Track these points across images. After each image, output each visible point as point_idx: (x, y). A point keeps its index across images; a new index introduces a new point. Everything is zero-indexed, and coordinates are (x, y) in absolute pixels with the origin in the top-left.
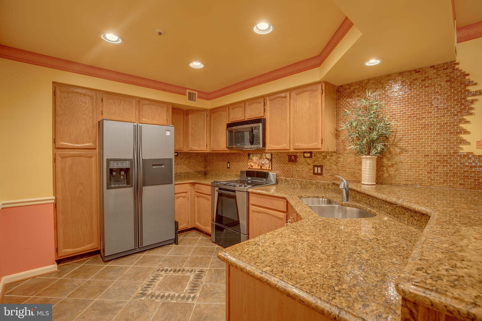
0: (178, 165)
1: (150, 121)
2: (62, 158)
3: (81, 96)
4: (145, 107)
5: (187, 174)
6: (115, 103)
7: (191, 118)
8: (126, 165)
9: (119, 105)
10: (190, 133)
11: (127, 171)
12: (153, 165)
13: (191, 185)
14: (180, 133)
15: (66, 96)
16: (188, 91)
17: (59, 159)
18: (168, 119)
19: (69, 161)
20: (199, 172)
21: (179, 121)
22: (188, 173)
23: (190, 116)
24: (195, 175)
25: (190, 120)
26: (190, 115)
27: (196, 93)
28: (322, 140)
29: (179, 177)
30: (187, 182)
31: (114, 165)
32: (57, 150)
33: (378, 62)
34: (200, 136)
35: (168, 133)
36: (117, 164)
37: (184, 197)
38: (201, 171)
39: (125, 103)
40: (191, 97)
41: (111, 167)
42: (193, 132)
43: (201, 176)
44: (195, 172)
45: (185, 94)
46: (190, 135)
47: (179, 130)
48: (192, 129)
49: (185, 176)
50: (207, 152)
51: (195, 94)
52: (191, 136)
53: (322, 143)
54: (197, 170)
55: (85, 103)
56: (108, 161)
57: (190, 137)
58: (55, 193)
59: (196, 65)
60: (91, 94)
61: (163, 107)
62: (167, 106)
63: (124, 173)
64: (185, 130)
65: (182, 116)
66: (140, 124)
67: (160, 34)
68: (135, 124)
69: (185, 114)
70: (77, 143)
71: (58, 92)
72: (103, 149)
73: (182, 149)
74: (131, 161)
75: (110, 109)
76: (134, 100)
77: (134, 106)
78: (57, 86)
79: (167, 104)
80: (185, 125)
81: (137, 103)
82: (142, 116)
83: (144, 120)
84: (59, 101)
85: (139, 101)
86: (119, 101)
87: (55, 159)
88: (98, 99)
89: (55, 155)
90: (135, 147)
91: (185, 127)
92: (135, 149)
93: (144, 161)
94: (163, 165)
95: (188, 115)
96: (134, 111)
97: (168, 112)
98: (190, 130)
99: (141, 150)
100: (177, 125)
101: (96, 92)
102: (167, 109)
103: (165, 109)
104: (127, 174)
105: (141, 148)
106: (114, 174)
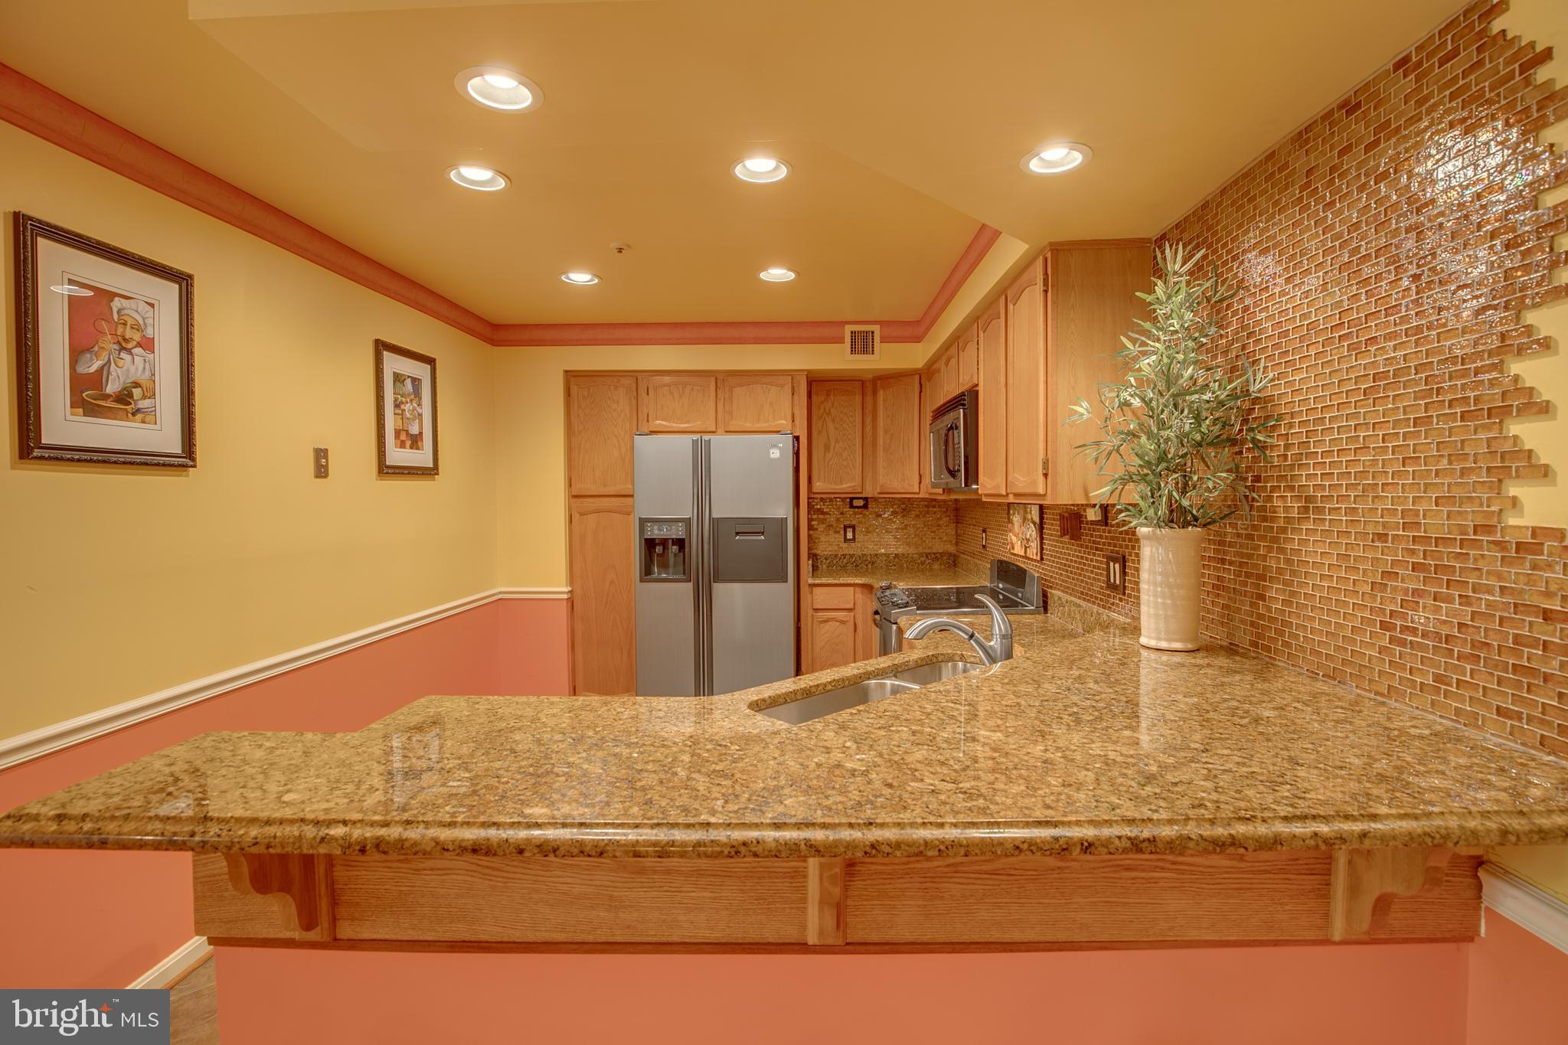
0: (870, 532)
1: (749, 426)
2: (582, 514)
3: (611, 390)
4: (737, 391)
5: (897, 560)
6: (672, 394)
7: (884, 400)
8: (678, 532)
9: (680, 397)
10: (882, 442)
11: (680, 543)
12: (737, 534)
13: (865, 590)
14: (855, 445)
15: (586, 394)
16: (848, 329)
17: (576, 517)
18: (797, 413)
19: (592, 519)
20: (937, 557)
21: (851, 413)
22: (897, 556)
23: (881, 395)
24: (923, 563)
25: (881, 407)
26: (881, 391)
27: (876, 328)
28: (1046, 464)
29: (870, 566)
30: (849, 582)
31: (655, 532)
32: (574, 500)
33: (1076, 159)
34: (903, 450)
35: (775, 454)
36: (659, 530)
37: (842, 622)
38: (942, 554)
39: (692, 389)
40: (862, 344)
41: (648, 535)
43: (942, 567)
44: (921, 555)
45: (840, 340)
46: (882, 448)
47: (849, 437)
48: (886, 431)
49: (887, 566)
50: (920, 496)
51: (873, 333)
52: (884, 450)
53: (1046, 475)
54: (929, 548)
55: (618, 402)
56: (643, 521)
57: (880, 453)
58: (571, 580)
59: (777, 274)
60: (626, 382)
61: (782, 386)
62: (792, 379)
63: (675, 547)
64: (870, 434)
65: (858, 398)
66: (706, 437)
67: (620, 250)
68: (695, 437)
69: (869, 391)
70: (605, 486)
71: (574, 390)
72: (632, 496)
73: (859, 490)
74: (687, 522)
75: (662, 408)
76: (713, 380)
77: (713, 393)
78: (571, 377)
79: (791, 374)
80: (869, 420)
81: (719, 385)
82: (731, 413)
83: (734, 425)
84: (576, 405)
85: (723, 381)
86: (680, 386)
87: (571, 516)
88: (639, 389)
89: (570, 508)
90: (696, 490)
91: (869, 428)
92: (696, 496)
93: (716, 523)
94: (763, 533)
95: (875, 392)
96: (712, 404)
97: (796, 396)
98: (882, 433)
99: (708, 497)
100: (845, 425)
101: (635, 375)
102: (793, 387)
103: (788, 389)
104: (680, 551)
105: (708, 493)
106: (659, 549)
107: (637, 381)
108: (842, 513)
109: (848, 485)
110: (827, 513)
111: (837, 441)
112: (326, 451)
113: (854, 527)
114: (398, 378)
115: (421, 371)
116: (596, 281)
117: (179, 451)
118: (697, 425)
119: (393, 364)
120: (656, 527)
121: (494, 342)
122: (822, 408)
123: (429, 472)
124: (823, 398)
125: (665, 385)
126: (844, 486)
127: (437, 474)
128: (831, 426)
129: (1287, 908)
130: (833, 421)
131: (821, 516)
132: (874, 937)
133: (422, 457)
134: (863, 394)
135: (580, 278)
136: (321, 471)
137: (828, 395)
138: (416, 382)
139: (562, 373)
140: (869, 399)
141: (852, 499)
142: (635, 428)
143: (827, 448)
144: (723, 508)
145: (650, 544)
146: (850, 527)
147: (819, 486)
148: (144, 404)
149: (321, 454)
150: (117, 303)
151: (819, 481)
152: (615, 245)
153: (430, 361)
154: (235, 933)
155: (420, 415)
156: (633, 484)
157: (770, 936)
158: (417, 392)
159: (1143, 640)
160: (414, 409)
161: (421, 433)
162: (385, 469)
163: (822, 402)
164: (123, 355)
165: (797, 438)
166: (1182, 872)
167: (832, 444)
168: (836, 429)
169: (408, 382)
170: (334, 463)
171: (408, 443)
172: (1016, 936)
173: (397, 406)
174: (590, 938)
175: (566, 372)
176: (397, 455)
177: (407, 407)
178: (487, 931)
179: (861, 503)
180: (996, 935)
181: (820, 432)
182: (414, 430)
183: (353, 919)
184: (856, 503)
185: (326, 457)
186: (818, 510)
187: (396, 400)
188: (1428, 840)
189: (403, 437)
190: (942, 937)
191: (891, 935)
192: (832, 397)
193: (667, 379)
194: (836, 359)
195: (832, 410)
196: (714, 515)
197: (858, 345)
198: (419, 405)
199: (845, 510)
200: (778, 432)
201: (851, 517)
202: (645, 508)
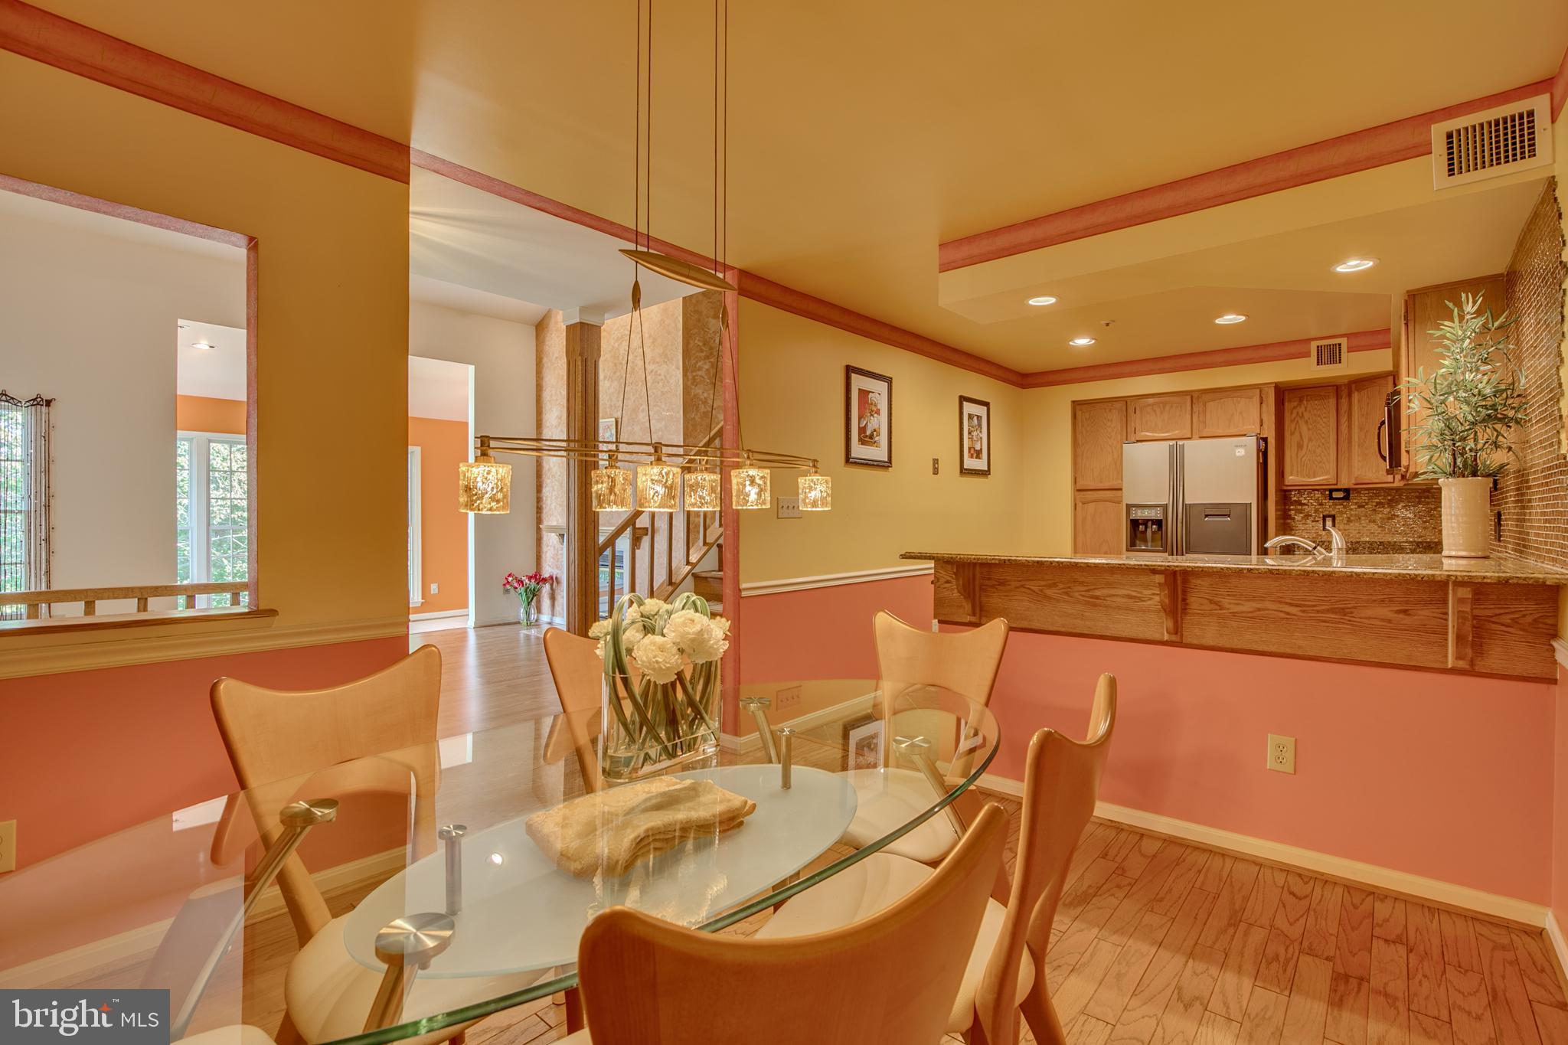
0: (1351, 521)
1: (1220, 431)
2: (1083, 503)
3: (1106, 412)
4: (1210, 405)
6: (1155, 411)
7: (1359, 401)
8: (1157, 514)
9: (1162, 413)
10: (1357, 440)
11: (1159, 523)
12: (1207, 516)
14: (1329, 443)
16: (1314, 345)
17: (1079, 505)
19: (1091, 507)
21: (1324, 415)
23: (1356, 396)
25: (1356, 408)
26: (1356, 394)
27: (1344, 341)
31: (1139, 515)
32: (1078, 493)
33: (1368, 263)
35: (1238, 453)
36: (1142, 513)
39: (1172, 407)
40: (1329, 355)
41: (1133, 516)
42: (1363, 437)
45: (1307, 355)
46: (1357, 444)
47: (1323, 435)
48: (1361, 429)
51: (1340, 345)
52: (1359, 446)
55: (1112, 421)
56: (1129, 507)
57: (1355, 449)
59: (1230, 319)
60: (1118, 405)
61: (1251, 398)
62: (1261, 391)
63: (1154, 526)
64: (1346, 431)
65: (1332, 401)
66: (1180, 443)
67: (1108, 325)
68: (1171, 443)
69: (1344, 393)
70: (1101, 482)
71: (1079, 414)
72: (1121, 489)
73: (1335, 482)
74: (1165, 507)
75: (1147, 422)
76: (1189, 398)
77: (1189, 408)
78: (1076, 405)
79: (1260, 387)
80: (1344, 419)
81: (1194, 401)
82: (1205, 422)
83: (1206, 432)
84: (1080, 425)
85: (1196, 398)
86: (1161, 405)
87: (1075, 505)
88: (1128, 411)
89: (1075, 499)
90: (1172, 483)
91: (1344, 427)
92: (1171, 488)
93: (1188, 508)
94: (1229, 516)
95: (1350, 395)
96: (1188, 417)
97: (1264, 405)
98: (1357, 431)
99: (1181, 488)
100: (1318, 426)
101: (1125, 400)
102: (1261, 398)
103: (1257, 399)
104: (1159, 530)
105: (1182, 485)
106: (1142, 528)
107: (1127, 405)
108: (1321, 504)
109: (1321, 478)
110: (1305, 504)
111: (1310, 440)
112: (937, 460)
113: (1333, 517)
114: (970, 416)
115: (981, 411)
116: (1093, 342)
117: (887, 460)
118: (1176, 433)
119: (969, 408)
120: (1139, 511)
121: (1023, 386)
122: (1295, 411)
123: (985, 473)
124: (1295, 404)
125: (1149, 405)
126: (1318, 479)
127: (989, 474)
128: (1304, 428)
129: (1420, 649)
130: (1306, 422)
131: (1299, 507)
132: (1195, 642)
133: (980, 464)
134: (1338, 398)
135: (1082, 342)
136: (936, 471)
137: (1301, 401)
138: (979, 417)
139: (1070, 403)
140: (1344, 401)
141: (1331, 491)
142: (1125, 437)
143: (1300, 446)
144: (1196, 495)
145: (1135, 524)
146: (1329, 516)
147: (1291, 479)
148: (877, 439)
149: (936, 461)
150: (871, 395)
151: (1291, 475)
152: (1104, 322)
153: (986, 404)
154: (947, 619)
155: (981, 438)
156: (1122, 480)
157: (1149, 636)
158: (980, 425)
159: (1445, 553)
160: (978, 434)
161: (981, 449)
162: (964, 471)
163: (1294, 408)
164: (872, 418)
165: (1265, 440)
166: (1356, 626)
167: (1305, 444)
168: (1309, 429)
169: (975, 418)
170: (941, 466)
171: (975, 455)
172: (1265, 648)
173: (969, 433)
174: (1074, 631)
175: (1073, 402)
176: (970, 463)
177: (974, 434)
178: (1036, 625)
179: (1341, 495)
180: (1255, 647)
181: (1292, 434)
182: (978, 448)
183: (987, 617)
184: (1335, 495)
185: (938, 463)
186: (1295, 501)
187: (969, 429)
188: (1408, 577)
189: (972, 452)
190: (1228, 646)
191: (1203, 642)
192: (1305, 402)
193: (1151, 400)
194: (1305, 370)
195: (1305, 414)
196: (1187, 502)
197: (1325, 357)
198: (981, 432)
199: (1324, 501)
200: (1245, 435)
201: (1329, 507)
202: (1128, 498)
